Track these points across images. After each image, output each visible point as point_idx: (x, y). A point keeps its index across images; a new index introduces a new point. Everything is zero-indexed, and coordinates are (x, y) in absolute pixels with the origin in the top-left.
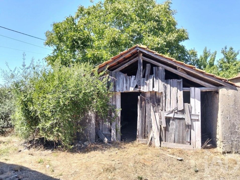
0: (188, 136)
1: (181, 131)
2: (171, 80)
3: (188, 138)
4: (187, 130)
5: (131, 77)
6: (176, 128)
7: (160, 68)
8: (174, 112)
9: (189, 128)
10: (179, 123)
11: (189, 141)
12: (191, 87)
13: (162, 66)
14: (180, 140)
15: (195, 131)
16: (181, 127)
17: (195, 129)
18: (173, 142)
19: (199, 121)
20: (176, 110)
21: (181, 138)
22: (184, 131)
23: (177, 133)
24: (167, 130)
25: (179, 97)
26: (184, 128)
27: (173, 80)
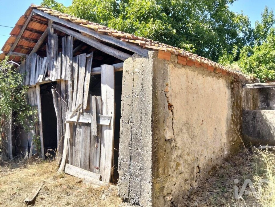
0: (96, 156)
1: (88, 148)
2: (80, 55)
3: (96, 161)
4: (95, 146)
5: (43, 59)
6: (82, 141)
7: (69, 38)
8: (78, 113)
9: (98, 142)
10: (85, 132)
11: (98, 166)
12: (101, 65)
13: (71, 34)
14: (86, 163)
15: (105, 147)
16: (88, 141)
17: (105, 145)
18: (79, 166)
19: (111, 129)
20: (81, 110)
21: (88, 160)
22: (92, 147)
23: (83, 150)
24: (74, 144)
25: (86, 85)
26: (92, 142)
27: (81, 56)
